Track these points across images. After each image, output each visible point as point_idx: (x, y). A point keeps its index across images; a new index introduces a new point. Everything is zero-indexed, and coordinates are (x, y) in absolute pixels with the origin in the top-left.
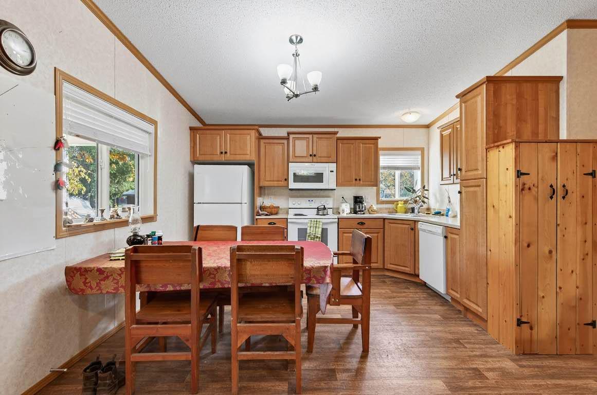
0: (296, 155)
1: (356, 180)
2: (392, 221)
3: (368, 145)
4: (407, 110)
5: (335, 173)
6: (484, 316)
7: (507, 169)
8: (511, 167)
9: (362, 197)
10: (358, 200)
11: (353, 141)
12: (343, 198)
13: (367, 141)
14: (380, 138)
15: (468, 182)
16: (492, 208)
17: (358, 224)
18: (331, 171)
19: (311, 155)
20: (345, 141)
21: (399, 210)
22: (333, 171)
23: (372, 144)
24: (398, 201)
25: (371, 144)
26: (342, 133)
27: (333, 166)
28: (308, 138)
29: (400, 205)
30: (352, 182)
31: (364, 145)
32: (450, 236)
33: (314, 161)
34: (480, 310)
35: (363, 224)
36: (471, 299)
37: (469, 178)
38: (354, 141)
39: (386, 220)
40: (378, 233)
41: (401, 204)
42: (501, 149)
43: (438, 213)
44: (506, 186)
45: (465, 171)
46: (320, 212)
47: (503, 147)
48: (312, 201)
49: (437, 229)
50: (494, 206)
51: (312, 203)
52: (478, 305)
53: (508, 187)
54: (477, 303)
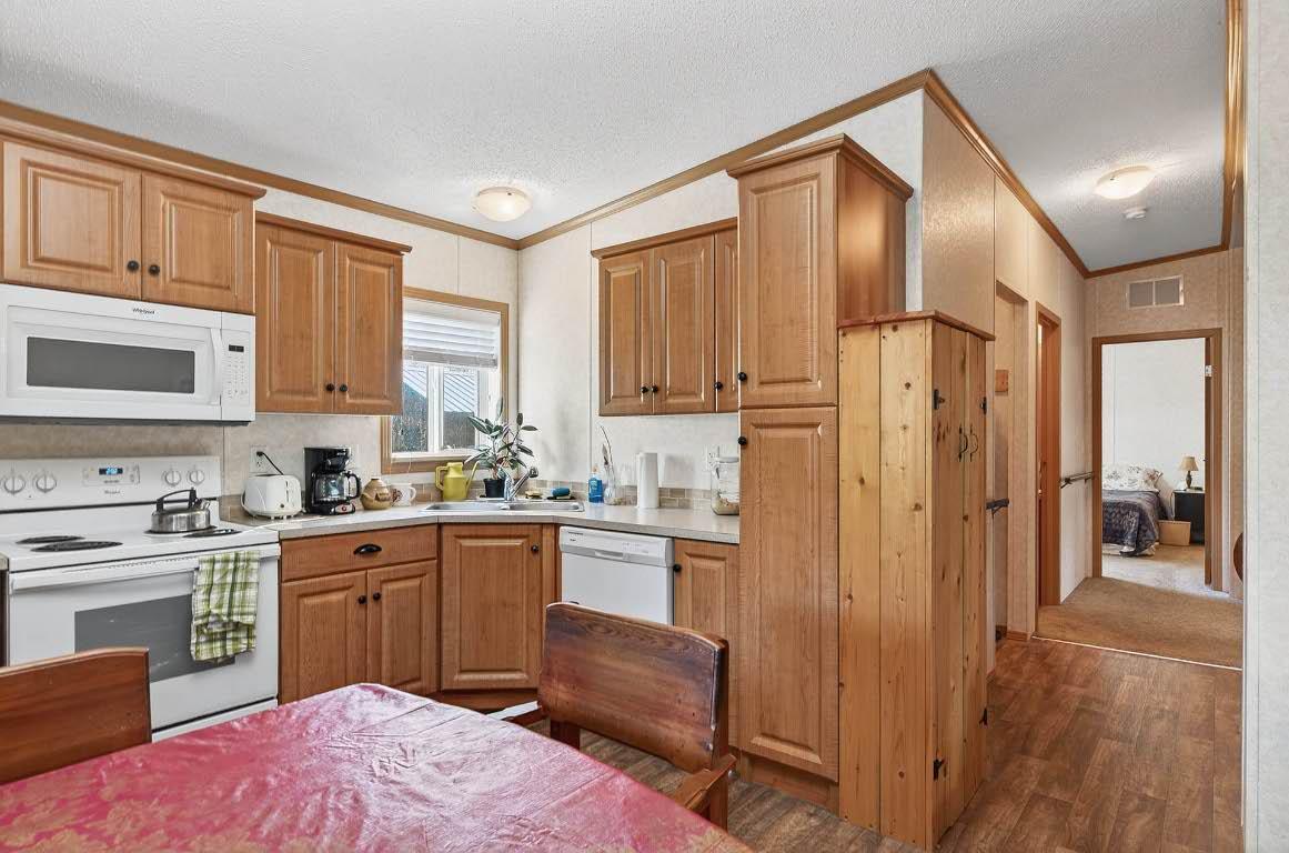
0: (45, 252)
1: (330, 388)
2: (465, 531)
3: (370, 268)
4: (503, 181)
5: (250, 355)
6: (830, 773)
7: (908, 385)
8: (922, 380)
9: (347, 451)
10: (324, 464)
11: (318, 242)
12: (260, 454)
13: (370, 254)
14: (409, 249)
15: (778, 414)
16: (857, 485)
17: (357, 552)
18: (232, 348)
19: (132, 267)
20: (287, 236)
21: (449, 489)
22: (240, 349)
23: (384, 266)
24: (444, 463)
25: (379, 264)
26: (275, 203)
27: (243, 328)
28: (116, 183)
29: (452, 474)
30: (314, 394)
31: (357, 265)
32: (687, 563)
33: (147, 295)
34: (814, 758)
35: (371, 550)
36: (783, 734)
37: (775, 403)
38: (322, 241)
39: (445, 528)
40: (421, 576)
41: (456, 468)
42: (887, 331)
43: (562, 495)
44: (905, 428)
45: (762, 383)
46: (172, 520)
47: (895, 329)
48: (120, 471)
49: (644, 546)
50: (862, 481)
51: (116, 481)
52: (807, 748)
53: (910, 432)
54: (803, 742)
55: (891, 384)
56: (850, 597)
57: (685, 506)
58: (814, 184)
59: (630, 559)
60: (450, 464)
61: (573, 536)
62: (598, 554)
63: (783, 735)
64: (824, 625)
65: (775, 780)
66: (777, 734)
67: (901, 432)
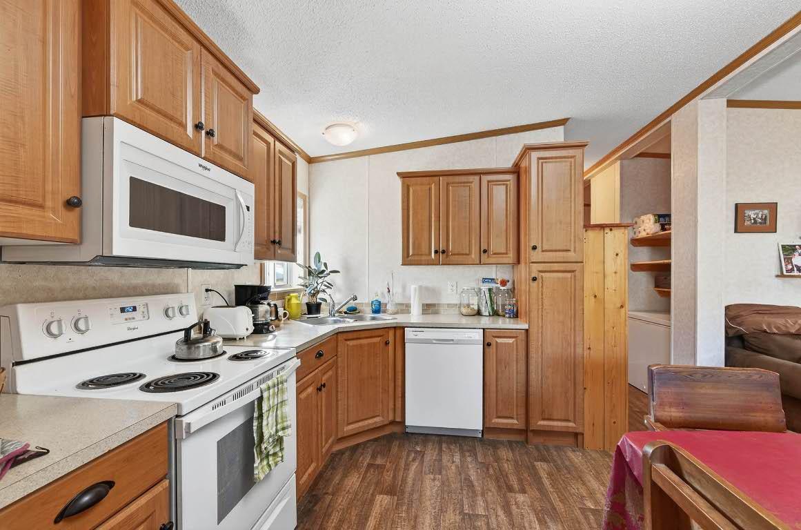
1: (274, 242)
2: (350, 336)
3: (286, 161)
5: (252, 214)
6: (578, 430)
8: (623, 252)
12: (207, 291)
13: (287, 151)
15: (554, 266)
16: (592, 297)
17: (316, 357)
21: (294, 311)
22: (248, 208)
23: (291, 161)
25: (289, 159)
27: (249, 192)
29: (294, 301)
31: (281, 158)
32: (494, 341)
34: (571, 425)
38: (269, 136)
40: (333, 367)
41: (295, 297)
42: (607, 231)
44: (616, 273)
45: (543, 251)
46: (199, 347)
47: (611, 230)
48: (134, 309)
49: (470, 335)
50: (595, 296)
51: (134, 318)
52: (568, 420)
53: (618, 274)
54: (567, 418)
55: (610, 254)
56: (589, 348)
57: (436, 313)
58: (573, 160)
59: (459, 342)
60: (291, 294)
61: (415, 333)
62: (434, 342)
63: (555, 418)
64: (577, 362)
65: (545, 440)
66: (552, 417)
67: (614, 274)
